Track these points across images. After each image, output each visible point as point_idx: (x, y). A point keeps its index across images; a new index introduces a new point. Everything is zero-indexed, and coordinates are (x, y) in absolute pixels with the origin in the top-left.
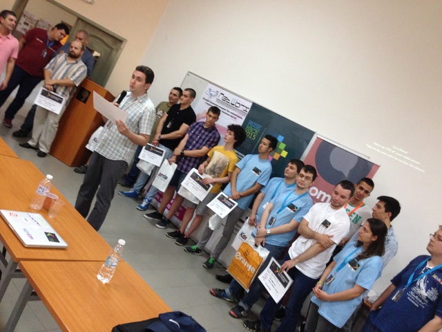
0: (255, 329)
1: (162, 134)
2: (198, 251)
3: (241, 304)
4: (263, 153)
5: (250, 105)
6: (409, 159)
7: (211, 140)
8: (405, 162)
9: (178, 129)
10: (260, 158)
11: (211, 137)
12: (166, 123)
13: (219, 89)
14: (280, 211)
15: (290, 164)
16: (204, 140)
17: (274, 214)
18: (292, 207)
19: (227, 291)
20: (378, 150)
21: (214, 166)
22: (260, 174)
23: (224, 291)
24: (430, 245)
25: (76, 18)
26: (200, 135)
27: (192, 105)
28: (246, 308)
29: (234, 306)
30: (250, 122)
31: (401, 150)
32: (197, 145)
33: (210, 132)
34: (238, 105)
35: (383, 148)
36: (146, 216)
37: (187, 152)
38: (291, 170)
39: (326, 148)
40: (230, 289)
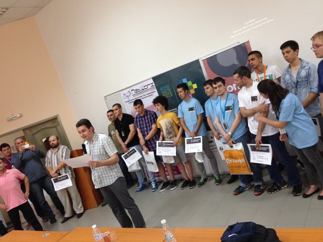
0: (277, 189)
1: (124, 142)
2: (205, 180)
3: (256, 184)
4: (185, 97)
5: (152, 81)
6: (259, 21)
7: (152, 118)
8: (259, 25)
9: (130, 131)
10: (186, 101)
11: (150, 118)
12: (120, 135)
13: (128, 90)
14: (224, 116)
16: (148, 122)
17: (223, 121)
18: (228, 108)
19: (242, 185)
20: (239, 34)
21: (167, 129)
22: (195, 109)
23: (240, 186)
24: (316, 54)
25: (22, 131)
26: (144, 122)
27: (124, 112)
28: (260, 183)
29: (254, 189)
30: (161, 89)
31: (250, 21)
32: (148, 129)
33: (147, 115)
34: (146, 87)
35: (240, 29)
36: (161, 191)
37: (147, 138)
39: (212, 61)
40: (242, 182)
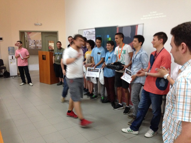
5: (94, 30)
8: (157, 17)
13: (87, 31)
15: (107, 44)
20: (146, 18)
21: (88, 59)
22: (101, 54)
25: (41, 33)
31: (154, 12)
34: (93, 33)
35: (147, 16)
38: (109, 47)
